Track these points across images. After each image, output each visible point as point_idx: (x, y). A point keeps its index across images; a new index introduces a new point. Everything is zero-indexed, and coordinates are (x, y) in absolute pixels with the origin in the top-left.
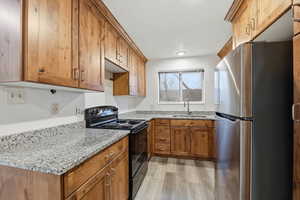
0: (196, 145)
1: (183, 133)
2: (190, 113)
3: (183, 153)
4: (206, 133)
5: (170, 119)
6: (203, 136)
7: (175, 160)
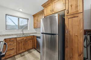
0: (28, 45)
1: (23, 42)
2: (24, 34)
3: (23, 51)
4: (31, 40)
5: (16, 38)
6: (31, 41)
7: (19, 55)
